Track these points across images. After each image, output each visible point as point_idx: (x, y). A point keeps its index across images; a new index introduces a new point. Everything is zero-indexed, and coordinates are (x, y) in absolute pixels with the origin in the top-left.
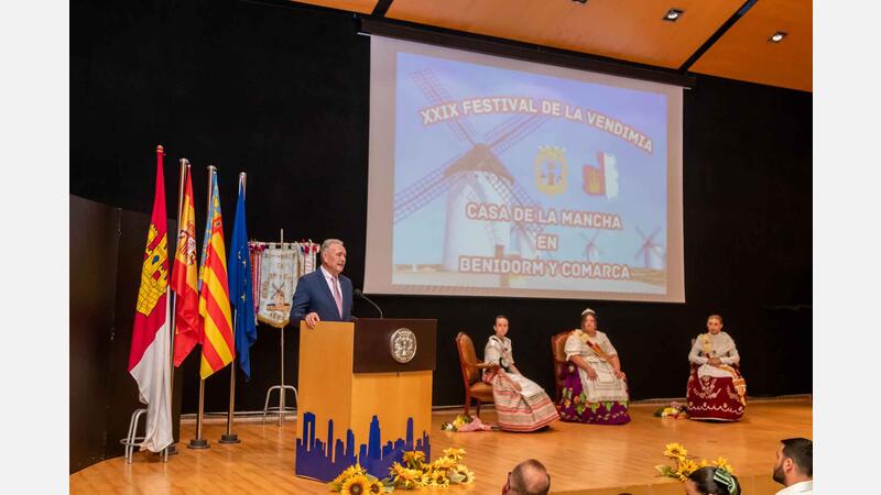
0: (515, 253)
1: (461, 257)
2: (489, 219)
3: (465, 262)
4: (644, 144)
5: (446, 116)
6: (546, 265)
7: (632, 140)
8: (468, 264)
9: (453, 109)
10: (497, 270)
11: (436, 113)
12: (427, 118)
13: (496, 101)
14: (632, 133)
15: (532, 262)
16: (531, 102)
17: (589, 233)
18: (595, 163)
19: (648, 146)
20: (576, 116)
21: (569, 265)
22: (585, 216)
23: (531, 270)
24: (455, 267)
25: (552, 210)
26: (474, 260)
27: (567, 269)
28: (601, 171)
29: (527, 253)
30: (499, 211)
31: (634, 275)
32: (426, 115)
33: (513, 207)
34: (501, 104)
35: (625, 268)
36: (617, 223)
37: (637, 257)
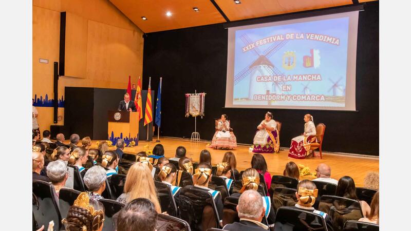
0: (274, 93)
1: (254, 95)
2: (264, 81)
3: (256, 97)
4: (334, 42)
6: (286, 96)
7: (329, 41)
9: (253, 46)
10: (267, 99)
11: (248, 48)
12: (245, 50)
13: (268, 39)
14: (328, 38)
15: (280, 96)
16: (282, 36)
17: (306, 83)
18: (310, 55)
19: (337, 42)
21: (296, 96)
22: (304, 76)
23: (280, 98)
24: (253, 98)
25: (289, 75)
26: (259, 96)
27: (295, 98)
28: (312, 58)
29: (279, 92)
30: (268, 78)
31: (327, 99)
33: (274, 76)
34: (270, 39)
35: (323, 96)
36: (319, 78)
37: (329, 91)
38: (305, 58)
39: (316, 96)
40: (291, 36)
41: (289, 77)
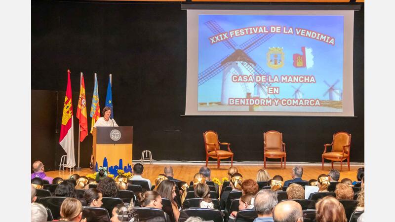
0: (258, 96)
1: (229, 99)
2: (243, 82)
3: (232, 101)
4: (329, 41)
5: (222, 39)
6: (273, 100)
7: (322, 40)
8: (233, 102)
9: (225, 36)
10: (247, 104)
11: (217, 38)
13: (247, 30)
14: (322, 36)
15: (265, 100)
16: (265, 28)
17: (297, 85)
18: (301, 53)
19: (332, 41)
20: (289, 32)
21: (285, 100)
23: (265, 103)
24: (227, 102)
25: (276, 76)
26: (236, 100)
27: (284, 102)
28: (304, 58)
29: (263, 95)
30: (248, 78)
32: (212, 40)
33: (256, 76)
34: (249, 31)
35: (318, 101)
36: (312, 80)
37: (324, 95)
38: (296, 57)
39: (309, 101)
40: (278, 29)
41: (276, 77)
